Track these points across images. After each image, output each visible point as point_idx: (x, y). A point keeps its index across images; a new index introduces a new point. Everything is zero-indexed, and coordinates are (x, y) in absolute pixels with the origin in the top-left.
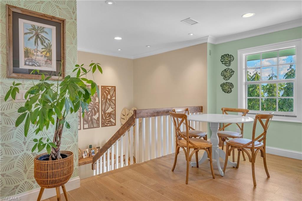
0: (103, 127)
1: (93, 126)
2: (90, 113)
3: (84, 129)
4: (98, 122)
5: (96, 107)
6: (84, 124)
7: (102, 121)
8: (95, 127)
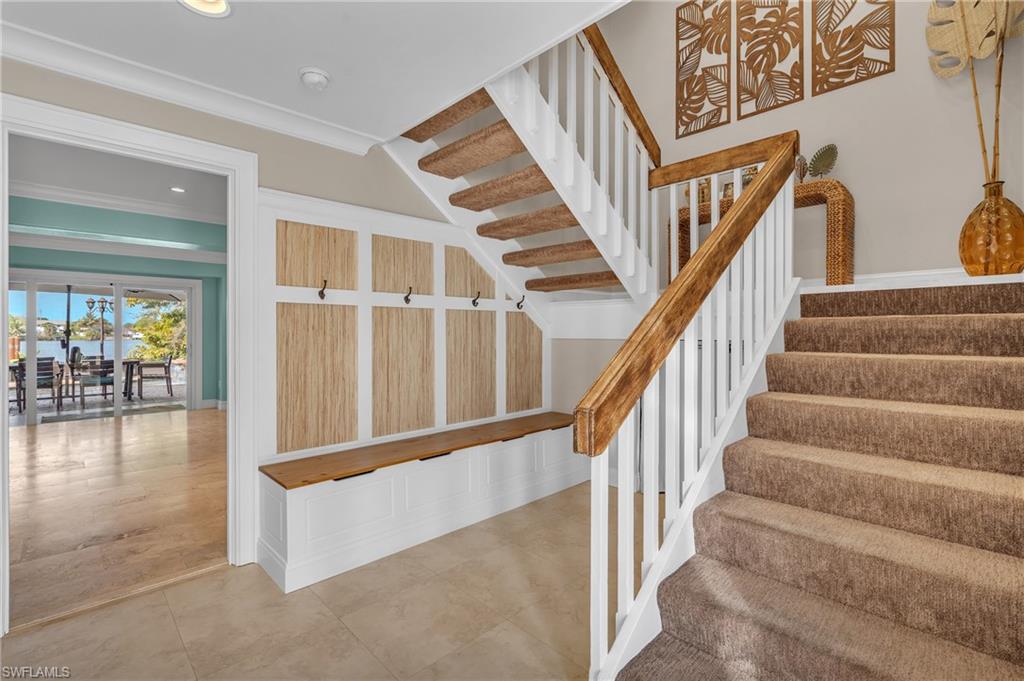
0: (818, 94)
1: (776, 100)
2: (763, 59)
3: (740, 117)
4: (798, 81)
5: (787, 29)
6: (740, 102)
7: (815, 74)
8: (785, 103)
